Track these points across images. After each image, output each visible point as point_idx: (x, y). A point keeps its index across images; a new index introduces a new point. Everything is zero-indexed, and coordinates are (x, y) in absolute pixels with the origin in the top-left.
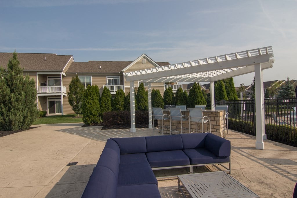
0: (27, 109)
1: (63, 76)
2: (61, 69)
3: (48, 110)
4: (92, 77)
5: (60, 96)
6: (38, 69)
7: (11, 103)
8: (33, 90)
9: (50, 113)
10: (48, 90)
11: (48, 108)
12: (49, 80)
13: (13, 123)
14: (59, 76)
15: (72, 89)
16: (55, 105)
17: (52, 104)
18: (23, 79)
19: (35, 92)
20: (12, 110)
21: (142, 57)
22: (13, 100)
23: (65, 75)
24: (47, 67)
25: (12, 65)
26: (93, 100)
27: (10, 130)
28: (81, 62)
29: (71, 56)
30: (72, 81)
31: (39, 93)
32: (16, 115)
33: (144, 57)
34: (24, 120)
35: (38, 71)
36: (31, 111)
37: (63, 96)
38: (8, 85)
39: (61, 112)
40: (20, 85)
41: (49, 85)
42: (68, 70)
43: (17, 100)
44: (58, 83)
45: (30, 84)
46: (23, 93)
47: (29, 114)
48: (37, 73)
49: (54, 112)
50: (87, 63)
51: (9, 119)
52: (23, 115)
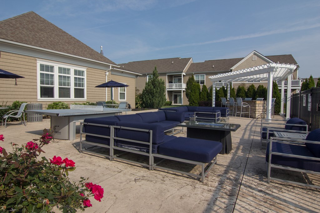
0: (160, 97)
1: (184, 75)
2: (182, 70)
3: (173, 101)
4: (205, 76)
5: (181, 91)
6: (167, 71)
7: (153, 94)
8: (164, 87)
9: (174, 103)
10: (173, 86)
11: (173, 100)
12: (174, 79)
13: (154, 104)
14: (180, 76)
15: (189, 85)
17: (176, 97)
18: (159, 81)
19: (164, 88)
20: (154, 97)
21: (252, 54)
22: (155, 92)
23: (185, 74)
24: (173, 69)
25: (154, 73)
26: (195, 93)
27: (153, 108)
28: (199, 62)
29: (190, 58)
30: (189, 80)
31: (168, 89)
32: (155, 100)
33: (255, 54)
34: (159, 103)
35: (167, 73)
36: (162, 99)
38: (153, 84)
39: (181, 103)
40: (157, 84)
41: (174, 83)
42: (187, 70)
43: (156, 92)
44: (180, 81)
45: (162, 83)
46: (159, 88)
47: (161, 100)
48: (167, 74)
49: (177, 103)
50: (203, 63)
51: (153, 102)
52: (158, 100)
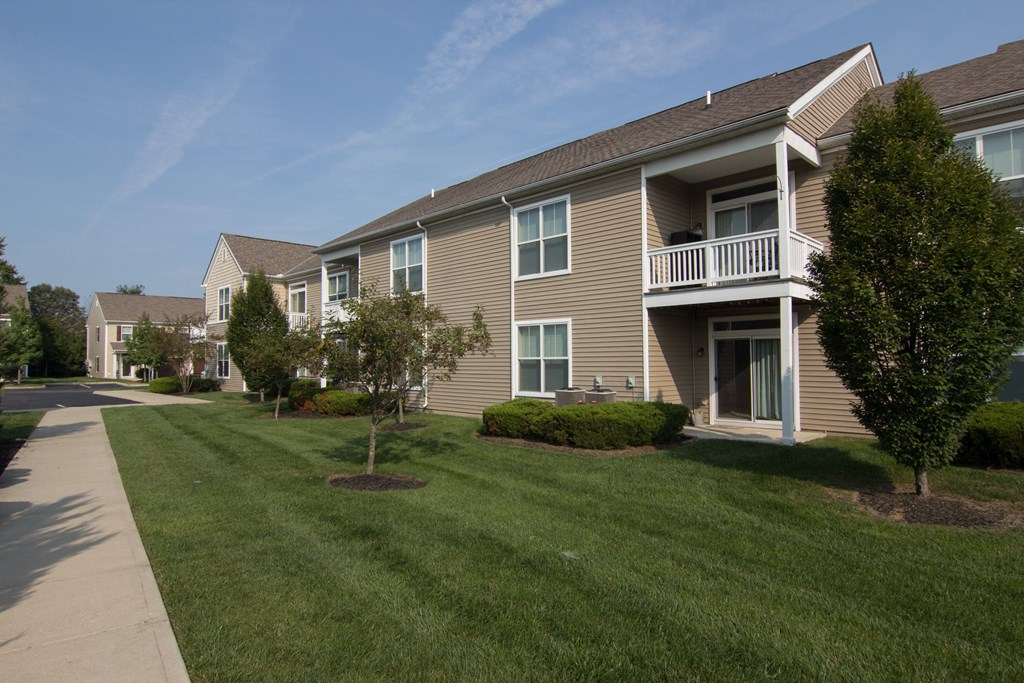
16: (753, 366)
37: (794, 299)
